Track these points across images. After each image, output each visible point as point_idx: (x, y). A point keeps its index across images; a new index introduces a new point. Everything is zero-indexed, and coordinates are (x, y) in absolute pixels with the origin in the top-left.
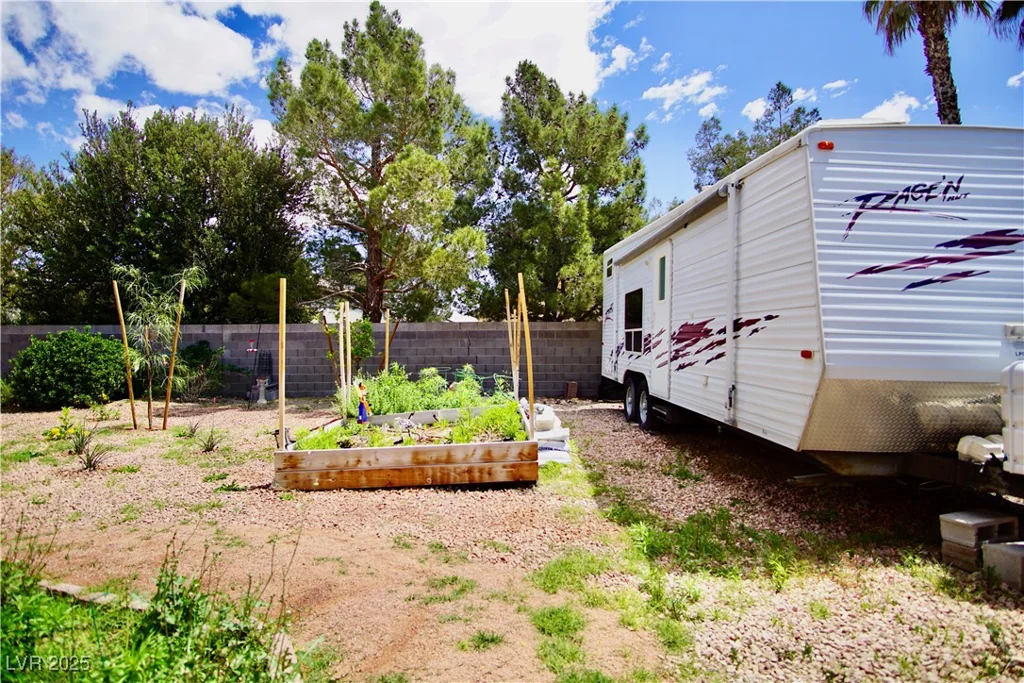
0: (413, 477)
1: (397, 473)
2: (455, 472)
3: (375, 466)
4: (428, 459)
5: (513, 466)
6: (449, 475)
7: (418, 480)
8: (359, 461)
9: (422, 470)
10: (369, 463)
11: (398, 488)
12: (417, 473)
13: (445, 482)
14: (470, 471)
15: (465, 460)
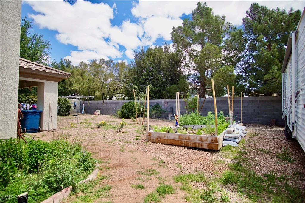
0: (179, 143)
1: (174, 141)
2: (191, 143)
3: (169, 138)
4: (183, 138)
5: (209, 144)
6: (189, 144)
7: (180, 144)
8: (165, 136)
9: (181, 141)
10: (167, 137)
11: (174, 145)
12: (180, 142)
13: (188, 146)
14: (195, 143)
15: (194, 140)
